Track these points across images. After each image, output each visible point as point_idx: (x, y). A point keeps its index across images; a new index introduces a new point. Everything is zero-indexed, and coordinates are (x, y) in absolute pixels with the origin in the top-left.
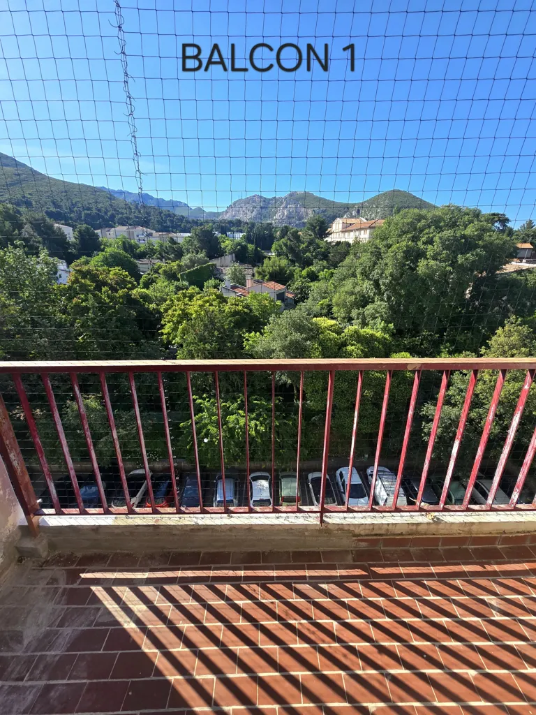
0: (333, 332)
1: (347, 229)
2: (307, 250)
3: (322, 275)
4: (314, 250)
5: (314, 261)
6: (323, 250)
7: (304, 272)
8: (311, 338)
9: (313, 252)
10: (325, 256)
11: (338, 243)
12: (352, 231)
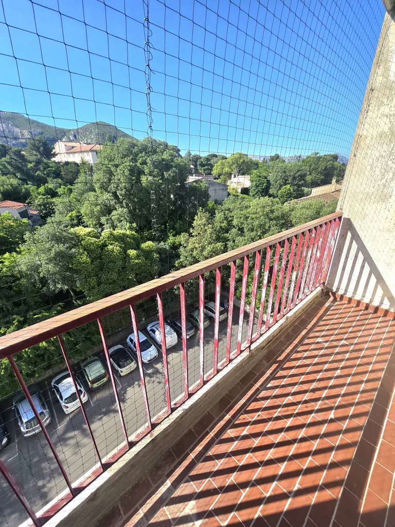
0: (92, 237)
1: (70, 151)
2: (36, 169)
3: (60, 191)
4: (45, 169)
5: (49, 179)
6: (53, 169)
7: (42, 189)
8: (75, 246)
9: (44, 171)
10: (57, 174)
11: (67, 163)
12: (75, 153)
